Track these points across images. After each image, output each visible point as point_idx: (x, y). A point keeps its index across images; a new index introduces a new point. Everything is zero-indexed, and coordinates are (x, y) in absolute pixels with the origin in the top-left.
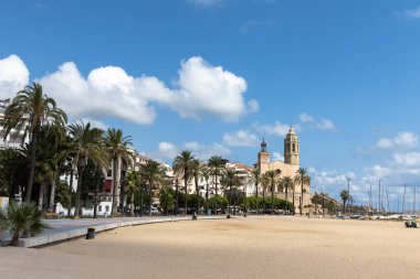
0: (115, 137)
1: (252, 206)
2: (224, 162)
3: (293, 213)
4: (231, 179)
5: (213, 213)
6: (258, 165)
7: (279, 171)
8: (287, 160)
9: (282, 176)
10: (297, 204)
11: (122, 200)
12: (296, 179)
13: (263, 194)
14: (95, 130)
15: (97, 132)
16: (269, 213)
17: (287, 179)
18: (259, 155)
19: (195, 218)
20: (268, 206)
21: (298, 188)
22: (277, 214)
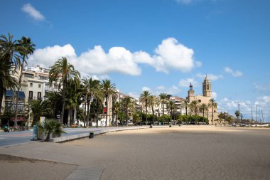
0: (107, 84)
1: (184, 120)
2: (169, 96)
3: (208, 124)
4: (172, 106)
5: (162, 124)
6: (188, 98)
7: (200, 101)
8: (205, 94)
9: (201, 104)
10: (210, 119)
11: (113, 117)
12: (209, 105)
13: (190, 113)
14: (95, 81)
15: (96, 82)
16: (194, 124)
17: (204, 105)
18: (189, 92)
19: (151, 127)
20: (193, 120)
21: (210, 110)
22: (198, 124)
